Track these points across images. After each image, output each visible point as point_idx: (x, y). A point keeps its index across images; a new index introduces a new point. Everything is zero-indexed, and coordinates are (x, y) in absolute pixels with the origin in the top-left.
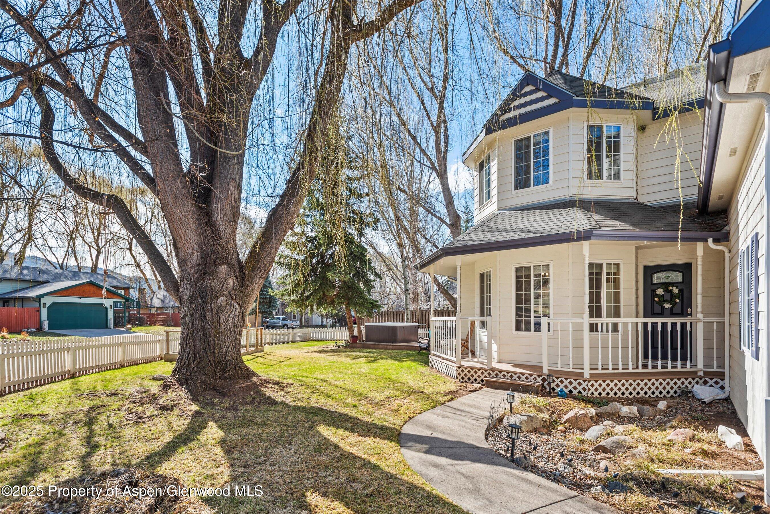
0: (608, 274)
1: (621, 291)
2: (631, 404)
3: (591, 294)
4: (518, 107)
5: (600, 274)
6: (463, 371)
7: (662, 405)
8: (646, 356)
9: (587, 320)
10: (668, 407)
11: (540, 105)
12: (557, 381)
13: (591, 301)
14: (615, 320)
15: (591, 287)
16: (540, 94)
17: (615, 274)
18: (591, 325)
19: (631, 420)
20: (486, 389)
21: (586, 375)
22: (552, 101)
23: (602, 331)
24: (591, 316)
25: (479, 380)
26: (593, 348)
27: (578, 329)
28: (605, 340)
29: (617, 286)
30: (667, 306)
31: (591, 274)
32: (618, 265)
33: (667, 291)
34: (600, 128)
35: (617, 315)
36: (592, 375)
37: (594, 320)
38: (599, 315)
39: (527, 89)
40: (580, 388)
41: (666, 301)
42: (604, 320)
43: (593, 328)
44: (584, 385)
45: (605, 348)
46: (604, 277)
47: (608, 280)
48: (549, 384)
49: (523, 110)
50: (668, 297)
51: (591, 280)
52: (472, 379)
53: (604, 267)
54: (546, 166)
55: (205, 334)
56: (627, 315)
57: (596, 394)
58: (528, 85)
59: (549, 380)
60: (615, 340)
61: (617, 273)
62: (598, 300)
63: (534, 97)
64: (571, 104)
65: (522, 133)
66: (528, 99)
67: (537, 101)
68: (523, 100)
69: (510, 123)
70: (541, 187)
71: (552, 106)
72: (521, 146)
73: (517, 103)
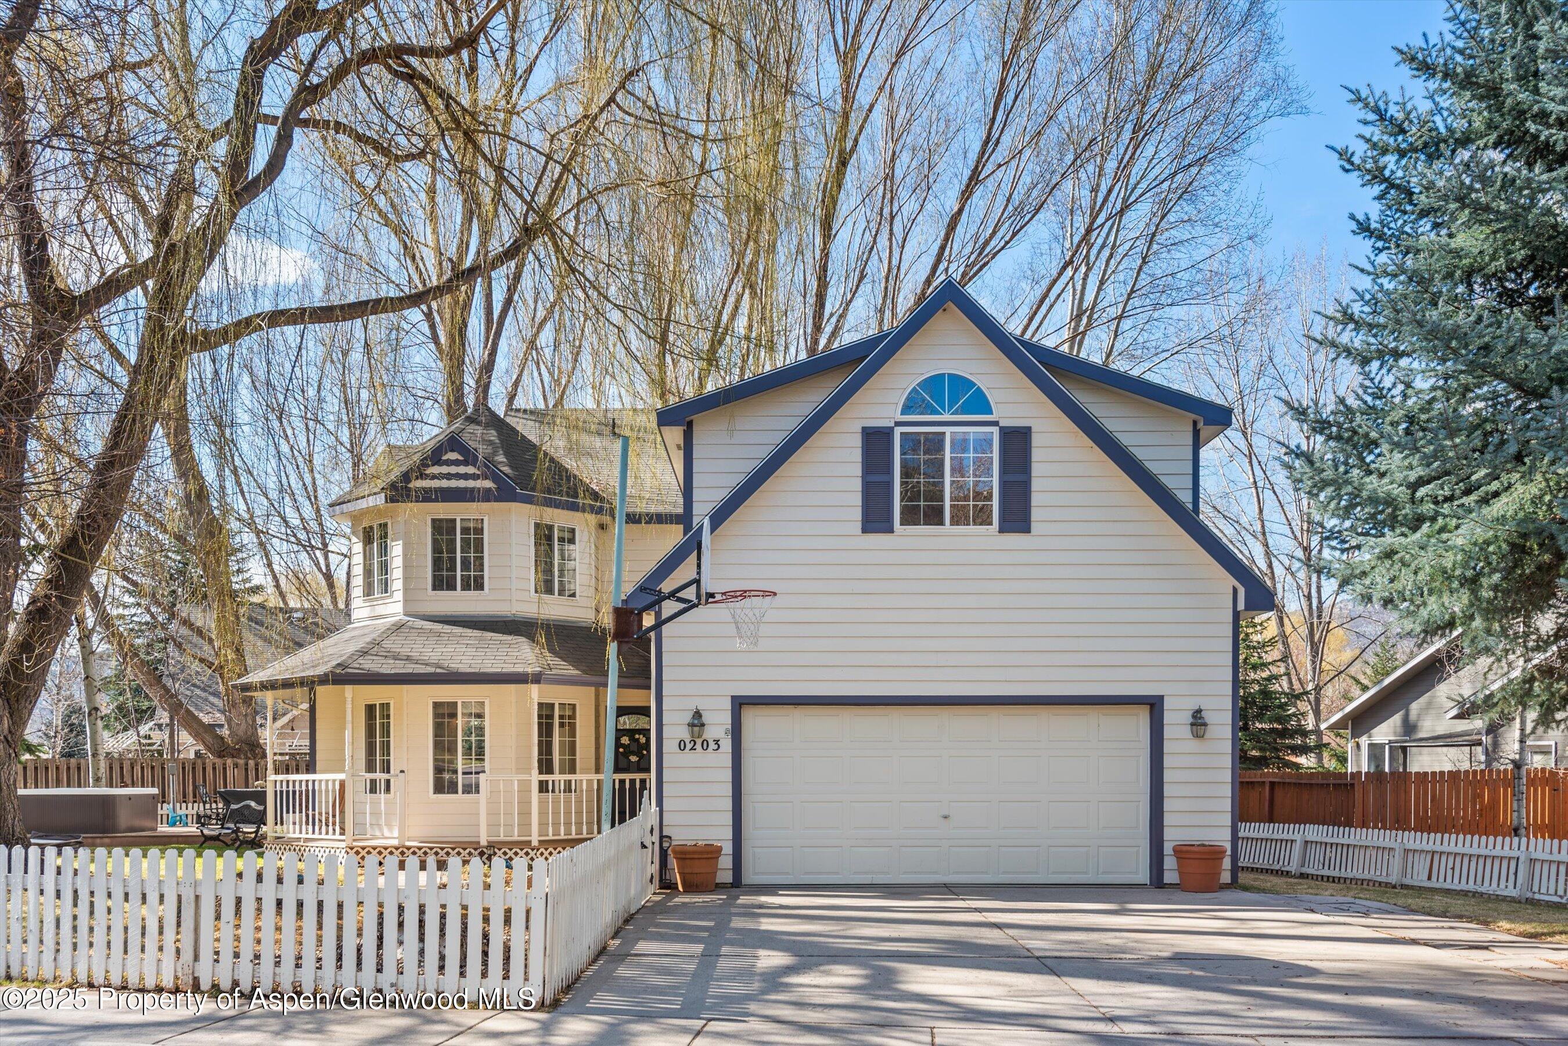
0: (561, 717)
1: (578, 739)
3: (540, 743)
4: (440, 476)
5: (550, 717)
9: (535, 777)
11: (471, 484)
12: (499, 853)
13: (540, 753)
14: (568, 777)
15: (540, 735)
16: (470, 470)
17: (570, 717)
18: (541, 782)
21: (535, 843)
22: (488, 484)
23: (553, 791)
24: (541, 773)
26: (543, 813)
27: (524, 788)
28: (557, 802)
29: (573, 733)
30: (634, 759)
31: (540, 717)
32: (574, 706)
33: (632, 739)
34: (550, 528)
35: (573, 770)
36: (541, 842)
37: (544, 777)
38: (550, 771)
39: (452, 456)
41: (633, 753)
42: (558, 777)
43: (543, 787)
44: (532, 854)
45: (557, 813)
46: (557, 721)
47: (562, 725)
49: (445, 483)
50: (634, 747)
51: (540, 724)
53: (557, 707)
54: (479, 562)
56: (585, 771)
58: (452, 451)
59: (489, 853)
60: (568, 802)
61: (573, 717)
62: (549, 752)
63: (462, 470)
64: (513, 498)
65: (444, 510)
66: (453, 470)
67: (466, 477)
68: (444, 469)
69: (427, 496)
70: (472, 593)
71: (488, 490)
72: (442, 528)
73: (435, 470)
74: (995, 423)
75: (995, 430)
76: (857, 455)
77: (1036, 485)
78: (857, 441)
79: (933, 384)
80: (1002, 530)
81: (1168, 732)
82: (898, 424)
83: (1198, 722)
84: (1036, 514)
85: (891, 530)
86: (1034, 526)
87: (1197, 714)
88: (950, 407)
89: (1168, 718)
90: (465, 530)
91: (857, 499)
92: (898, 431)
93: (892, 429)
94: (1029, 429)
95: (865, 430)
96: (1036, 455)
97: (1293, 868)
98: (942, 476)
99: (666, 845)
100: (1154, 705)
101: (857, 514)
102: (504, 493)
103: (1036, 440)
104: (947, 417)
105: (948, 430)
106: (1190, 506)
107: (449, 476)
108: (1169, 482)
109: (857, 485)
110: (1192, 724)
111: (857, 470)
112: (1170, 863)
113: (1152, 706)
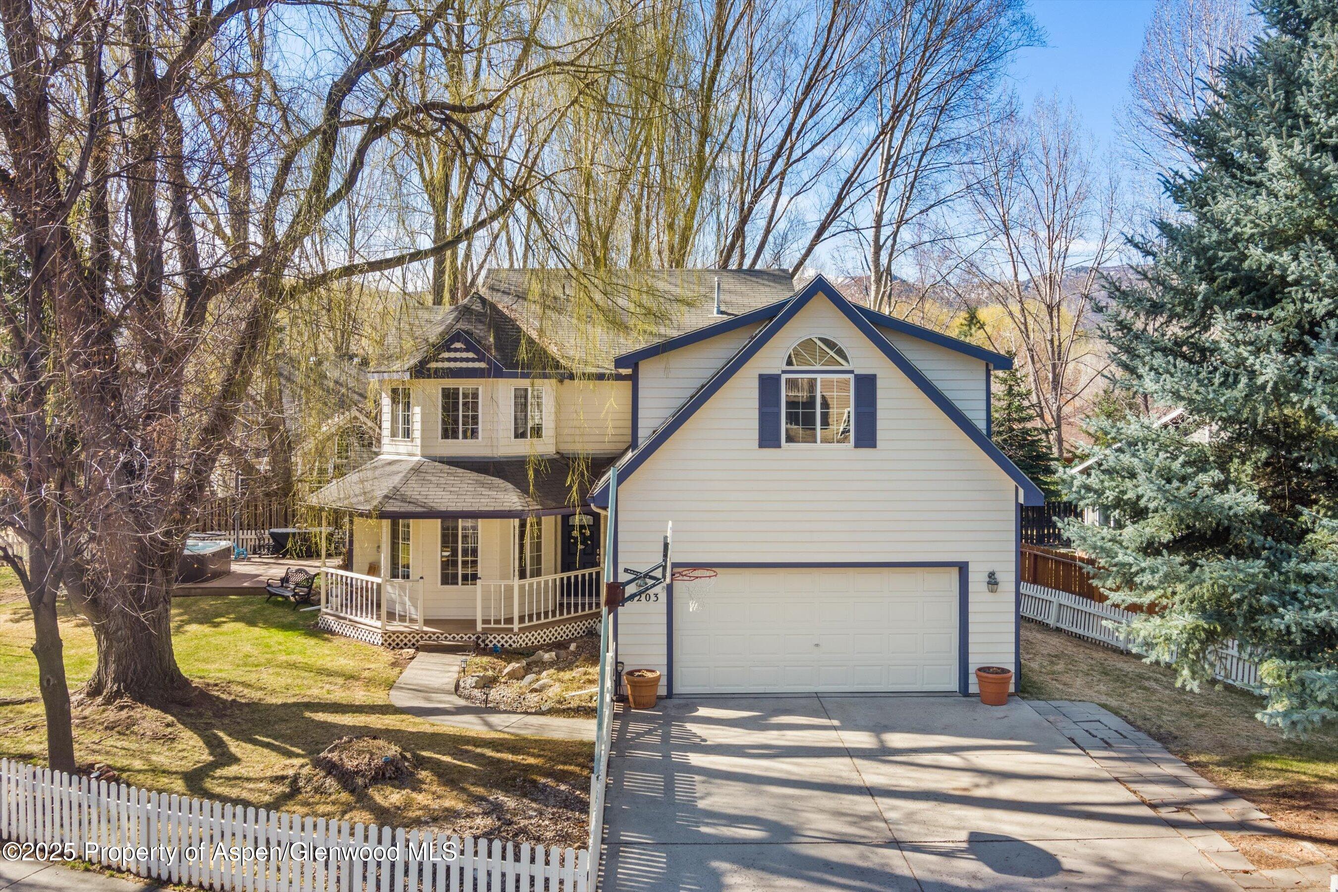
1: (543, 552)
2: (551, 650)
4: (449, 360)
6: (390, 637)
7: (573, 647)
8: (562, 595)
9: (517, 583)
10: (577, 647)
11: (471, 365)
12: (491, 638)
14: (539, 580)
16: (471, 355)
17: (537, 524)
19: (551, 664)
20: (421, 653)
21: (516, 630)
22: (483, 365)
25: (409, 644)
30: (581, 547)
33: (580, 533)
34: (526, 393)
35: (539, 575)
36: (520, 629)
37: (523, 582)
38: (525, 577)
39: (458, 345)
40: (510, 642)
41: (581, 543)
42: (532, 581)
44: (514, 638)
46: (528, 529)
47: (532, 531)
48: (484, 641)
49: (452, 365)
50: (581, 539)
52: (402, 644)
54: (475, 419)
55: (151, 647)
56: (548, 574)
57: (524, 645)
58: (458, 342)
59: (483, 637)
61: (539, 524)
63: (465, 355)
64: (499, 374)
65: (451, 383)
66: (458, 355)
67: (467, 360)
68: (452, 355)
69: (439, 374)
70: (469, 441)
71: (482, 370)
72: (450, 396)
73: (446, 355)
74: (851, 372)
75: (851, 376)
76: (755, 394)
77: (880, 414)
78: (756, 384)
79: (808, 344)
80: (857, 446)
81: (972, 587)
82: (784, 372)
83: (992, 581)
84: (880, 435)
85: (779, 446)
86: (878, 443)
87: (992, 575)
88: (820, 360)
89: (972, 577)
90: (465, 396)
91: (755, 424)
92: (784, 377)
93: (779, 376)
94: (875, 376)
95: (761, 376)
96: (880, 394)
97: (1052, 622)
98: (814, 408)
99: (619, 668)
100: (963, 568)
101: (756, 435)
102: (495, 372)
103: (880, 383)
104: (818, 367)
105: (819, 377)
106: (984, 432)
107: (455, 360)
108: (969, 415)
109: (756, 414)
110: (989, 583)
111: (756, 404)
112: (973, 679)
113: (961, 569)
